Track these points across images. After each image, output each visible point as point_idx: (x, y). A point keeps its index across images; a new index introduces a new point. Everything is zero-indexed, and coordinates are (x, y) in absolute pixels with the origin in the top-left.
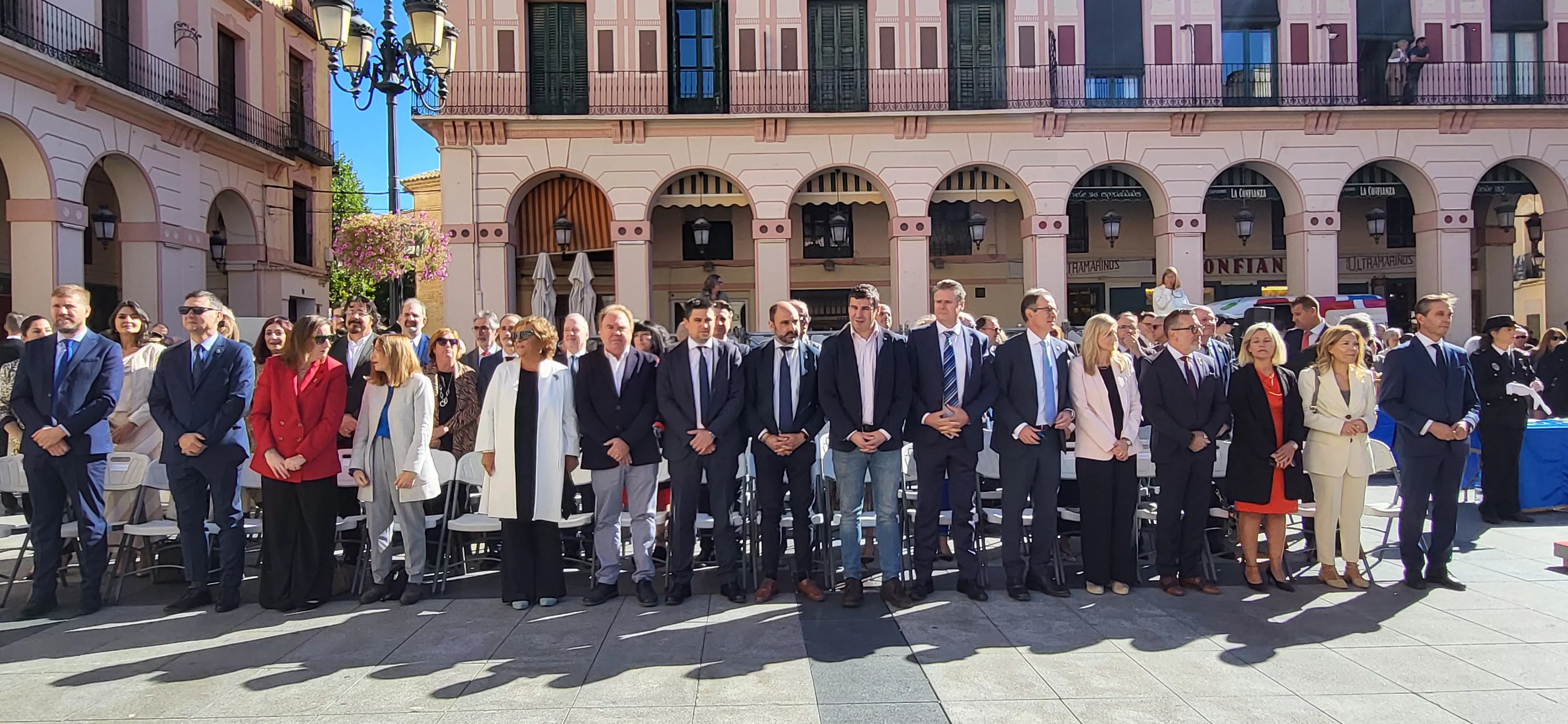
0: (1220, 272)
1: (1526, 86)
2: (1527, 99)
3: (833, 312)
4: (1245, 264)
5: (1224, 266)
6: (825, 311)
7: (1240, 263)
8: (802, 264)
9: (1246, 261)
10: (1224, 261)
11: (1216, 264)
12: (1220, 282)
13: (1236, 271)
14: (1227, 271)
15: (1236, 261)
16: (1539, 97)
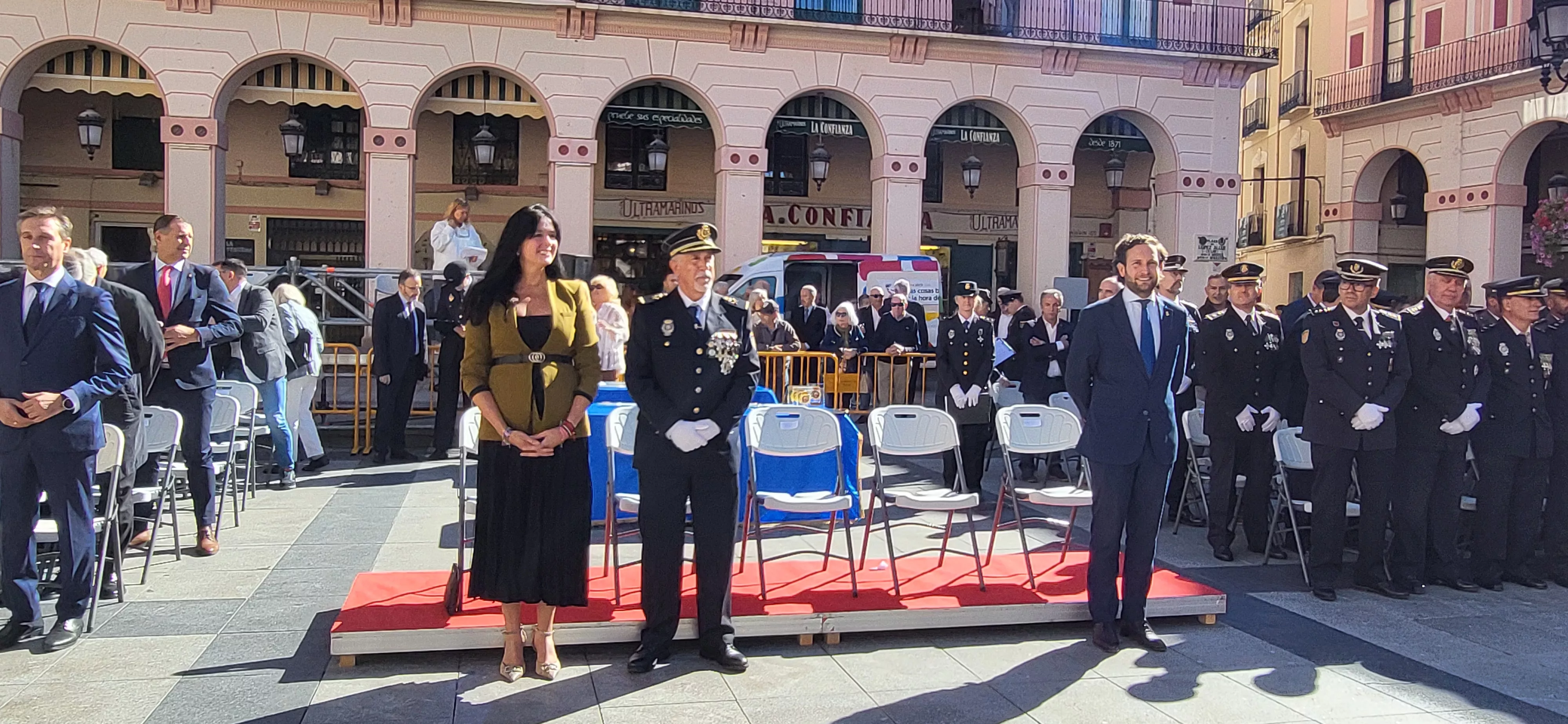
0: (825, 223)
1: (1140, 28)
2: (1136, 42)
3: (330, 250)
4: (854, 215)
5: (829, 216)
6: (318, 248)
7: (849, 213)
8: (287, 184)
9: (855, 212)
10: (830, 210)
11: (821, 212)
12: (824, 235)
13: (844, 223)
14: (833, 223)
15: (844, 212)
16: (1152, 42)
